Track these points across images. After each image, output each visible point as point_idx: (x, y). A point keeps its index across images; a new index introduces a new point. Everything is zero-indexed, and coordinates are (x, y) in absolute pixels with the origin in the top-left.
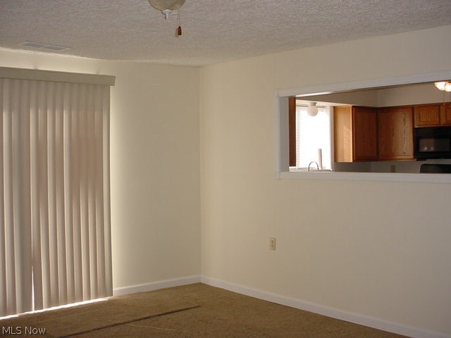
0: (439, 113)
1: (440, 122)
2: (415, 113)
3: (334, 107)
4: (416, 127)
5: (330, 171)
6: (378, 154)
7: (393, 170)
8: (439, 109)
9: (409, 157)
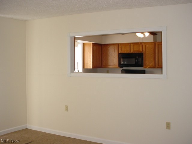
0: (130, 47)
1: (130, 51)
2: (119, 47)
3: (83, 43)
4: (120, 53)
5: (81, 72)
6: (102, 65)
7: (108, 72)
8: (130, 45)
9: (116, 66)
